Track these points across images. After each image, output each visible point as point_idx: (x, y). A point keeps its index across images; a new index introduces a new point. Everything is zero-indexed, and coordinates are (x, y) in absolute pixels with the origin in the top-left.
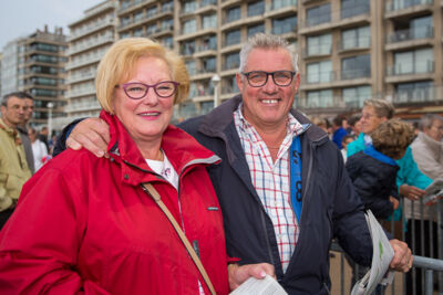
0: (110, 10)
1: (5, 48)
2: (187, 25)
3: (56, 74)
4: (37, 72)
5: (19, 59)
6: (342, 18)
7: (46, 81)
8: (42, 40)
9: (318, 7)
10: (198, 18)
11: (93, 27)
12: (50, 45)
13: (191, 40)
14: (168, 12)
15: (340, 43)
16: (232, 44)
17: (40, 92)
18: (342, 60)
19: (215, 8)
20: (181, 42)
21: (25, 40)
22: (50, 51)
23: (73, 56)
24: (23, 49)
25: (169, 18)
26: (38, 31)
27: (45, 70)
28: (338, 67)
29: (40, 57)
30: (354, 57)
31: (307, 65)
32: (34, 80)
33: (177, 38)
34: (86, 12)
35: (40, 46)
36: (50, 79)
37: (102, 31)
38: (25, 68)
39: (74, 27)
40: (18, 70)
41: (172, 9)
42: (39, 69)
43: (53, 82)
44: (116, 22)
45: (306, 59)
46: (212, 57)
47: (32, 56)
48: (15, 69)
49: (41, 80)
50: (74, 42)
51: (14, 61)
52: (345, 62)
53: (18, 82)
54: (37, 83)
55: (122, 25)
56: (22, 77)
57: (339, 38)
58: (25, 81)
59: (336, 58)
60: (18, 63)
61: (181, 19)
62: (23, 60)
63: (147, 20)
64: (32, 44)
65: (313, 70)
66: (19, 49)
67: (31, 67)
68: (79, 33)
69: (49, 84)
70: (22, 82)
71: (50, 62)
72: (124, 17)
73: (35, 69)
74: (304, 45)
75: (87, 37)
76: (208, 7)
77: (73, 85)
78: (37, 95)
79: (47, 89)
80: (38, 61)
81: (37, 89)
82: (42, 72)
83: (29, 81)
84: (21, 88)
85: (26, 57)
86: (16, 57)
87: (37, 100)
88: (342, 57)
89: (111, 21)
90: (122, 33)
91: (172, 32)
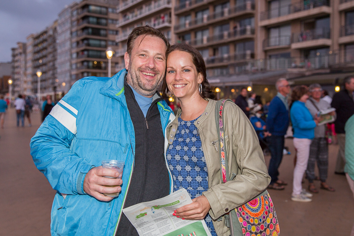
1: (60, 15)
3: (106, 36)
4: (88, 34)
5: (72, 22)
7: (97, 42)
8: (94, 3)
17: (91, 53)
21: (77, 4)
22: (101, 13)
24: (75, 13)
27: (96, 32)
29: (91, 19)
32: (86, 42)
35: (91, 8)
36: (100, 40)
38: (77, 31)
40: (71, 33)
42: (90, 30)
43: (103, 43)
47: (83, 18)
48: (69, 32)
49: (92, 42)
51: (68, 25)
53: (71, 44)
54: (88, 45)
56: (75, 40)
58: (78, 43)
60: (72, 26)
62: (75, 23)
64: (83, 7)
66: (72, 13)
67: (83, 29)
69: (101, 46)
70: (75, 45)
71: (100, 24)
73: (86, 31)
78: (88, 56)
79: (97, 51)
80: (89, 22)
81: (88, 50)
82: (93, 34)
83: (81, 43)
84: (74, 51)
85: (78, 20)
86: (69, 21)
87: (88, 61)
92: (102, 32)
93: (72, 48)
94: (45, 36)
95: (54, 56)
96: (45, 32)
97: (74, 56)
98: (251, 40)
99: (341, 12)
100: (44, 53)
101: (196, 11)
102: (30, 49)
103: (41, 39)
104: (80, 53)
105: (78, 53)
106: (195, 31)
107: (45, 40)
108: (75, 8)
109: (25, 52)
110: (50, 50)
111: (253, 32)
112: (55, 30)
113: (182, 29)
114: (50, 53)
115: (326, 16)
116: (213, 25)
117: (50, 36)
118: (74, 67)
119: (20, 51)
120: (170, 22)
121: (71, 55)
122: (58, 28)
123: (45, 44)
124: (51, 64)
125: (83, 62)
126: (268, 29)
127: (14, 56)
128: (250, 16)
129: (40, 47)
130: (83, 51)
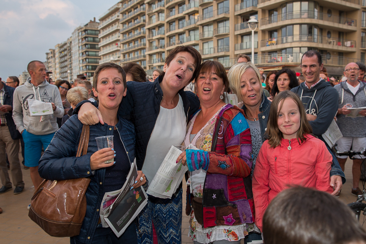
0: (117, 10)
1: (73, 34)
2: (152, 19)
4: (88, 48)
5: (79, 40)
6: (218, 14)
8: (90, 29)
9: (207, 8)
10: (156, 14)
12: (95, 30)
13: (154, 28)
14: (142, 11)
15: (217, 30)
16: (172, 30)
17: (90, 60)
18: (218, 40)
19: (162, 8)
20: (149, 29)
21: (81, 29)
23: (103, 38)
24: (80, 34)
25: (142, 14)
26: (91, 21)
28: (216, 45)
29: (89, 39)
30: (223, 39)
31: (203, 43)
32: (87, 53)
33: (147, 27)
34: (109, 9)
35: (89, 31)
37: (114, 22)
38: (82, 46)
39: (102, 19)
40: (79, 47)
41: (144, 9)
42: (89, 46)
44: (121, 17)
45: (202, 40)
46: (163, 39)
47: (85, 38)
48: (78, 46)
49: (90, 53)
50: (104, 28)
51: (77, 42)
52: (220, 42)
54: (88, 55)
55: (123, 19)
56: (81, 51)
57: (216, 27)
58: (83, 54)
59: (215, 39)
60: (79, 43)
61: (149, 15)
62: (81, 41)
63: (133, 16)
64: (85, 31)
65: (206, 46)
66: (79, 33)
67: (85, 45)
68: (105, 23)
69: (96, 56)
70: (81, 55)
71: (95, 41)
72: (124, 14)
73: (87, 46)
74: (201, 31)
75: (108, 26)
76: (159, 9)
78: (89, 63)
79: (94, 59)
80: (88, 41)
81: (88, 58)
82: (91, 48)
83: (84, 53)
84: (81, 58)
85: (82, 39)
86: (77, 39)
87: (89, 66)
88: (217, 39)
89: (118, 16)
90: (123, 24)
91: (144, 23)
92: (97, 46)
93: (79, 57)
94: (65, 47)
95: (71, 61)
96: (65, 44)
97: (81, 61)
98: (145, 60)
99: (167, 51)
100: (66, 58)
101: (129, 43)
102: (57, 55)
103: (63, 49)
104: (85, 60)
105: (83, 60)
106: (129, 53)
107: (65, 50)
108: (80, 31)
109: (54, 56)
110: (68, 57)
111: (144, 56)
112: (71, 42)
113: (125, 52)
114: (69, 59)
115: (164, 52)
116: (134, 51)
117: (68, 47)
118: (81, 69)
119: (52, 55)
121: (80, 61)
122: (72, 42)
123: (66, 52)
124: (70, 66)
125: (86, 66)
126: (150, 55)
127: (48, 59)
128: (144, 49)
129: (63, 53)
130: (86, 59)
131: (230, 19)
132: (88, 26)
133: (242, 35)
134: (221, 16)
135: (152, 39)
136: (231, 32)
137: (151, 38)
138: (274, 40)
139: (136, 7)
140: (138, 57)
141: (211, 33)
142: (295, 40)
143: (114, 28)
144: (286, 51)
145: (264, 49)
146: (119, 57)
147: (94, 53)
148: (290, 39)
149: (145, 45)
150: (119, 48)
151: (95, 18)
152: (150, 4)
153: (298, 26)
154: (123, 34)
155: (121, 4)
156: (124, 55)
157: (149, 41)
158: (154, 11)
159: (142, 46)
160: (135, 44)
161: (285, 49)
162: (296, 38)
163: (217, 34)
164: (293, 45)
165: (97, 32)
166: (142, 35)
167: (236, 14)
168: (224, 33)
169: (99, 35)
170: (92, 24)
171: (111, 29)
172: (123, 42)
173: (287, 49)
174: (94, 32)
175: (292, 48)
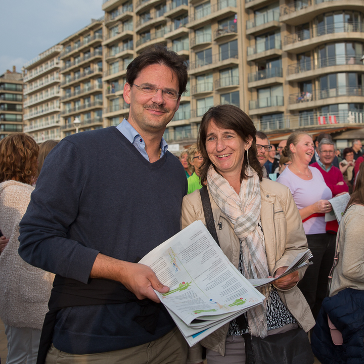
0: (56, 54)
2: (112, 67)
3: (21, 110)
4: (4, 110)
8: (8, 81)
9: (203, 51)
10: (120, 60)
11: (44, 69)
12: (16, 84)
13: (116, 80)
14: (97, 56)
15: (219, 82)
17: (7, 127)
18: (221, 95)
19: (130, 52)
20: (108, 82)
22: (16, 90)
23: (30, 94)
25: (98, 61)
26: (8, 72)
29: (7, 96)
32: (2, 117)
33: (104, 79)
34: (40, 55)
35: (6, 86)
36: (16, 114)
37: (51, 72)
39: (30, 68)
41: (101, 53)
42: (6, 106)
44: (61, 65)
45: (195, 96)
47: (1, 94)
49: (7, 117)
50: (30, 82)
52: (223, 98)
54: (5, 120)
55: (65, 68)
57: (218, 78)
59: (216, 95)
61: (108, 62)
63: (83, 62)
68: (35, 73)
69: (16, 120)
71: (16, 100)
72: (67, 60)
73: (2, 106)
74: (194, 84)
75: (40, 77)
76: (125, 52)
77: (30, 120)
78: (5, 130)
79: (13, 125)
80: (4, 99)
81: (4, 125)
82: (9, 109)
87: (4, 135)
88: (220, 93)
89: (57, 63)
90: (66, 74)
91: (101, 73)
92: (18, 107)
101: (75, 101)
106: (74, 116)
111: (101, 120)
113: (68, 114)
116: (84, 113)
120: (60, 107)
126: (110, 119)
131: (240, 67)
132: (5, 77)
133: (258, 89)
134: (226, 62)
135: (115, 96)
136: (241, 83)
137: (111, 94)
138: (308, 96)
139: (88, 50)
140: (90, 122)
141: (210, 85)
142: (340, 94)
143: (50, 80)
144: (328, 109)
145: (295, 107)
146: (57, 122)
147: (13, 117)
148: (332, 92)
149: (101, 103)
150: (57, 109)
151: (14, 68)
152: (110, 46)
153: (344, 75)
154: (65, 88)
155: (61, 47)
156: (66, 118)
157: (108, 98)
158: (118, 55)
159: (98, 106)
160: (84, 102)
161: (328, 106)
162: (343, 90)
163: (219, 88)
164: (340, 100)
165: (20, 87)
166: (97, 89)
167: (250, 59)
168: (231, 86)
169: (24, 90)
170: (10, 74)
171: (45, 82)
172: (65, 100)
173: (330, 107)
174: (14, 87)
175: (338, 104)
